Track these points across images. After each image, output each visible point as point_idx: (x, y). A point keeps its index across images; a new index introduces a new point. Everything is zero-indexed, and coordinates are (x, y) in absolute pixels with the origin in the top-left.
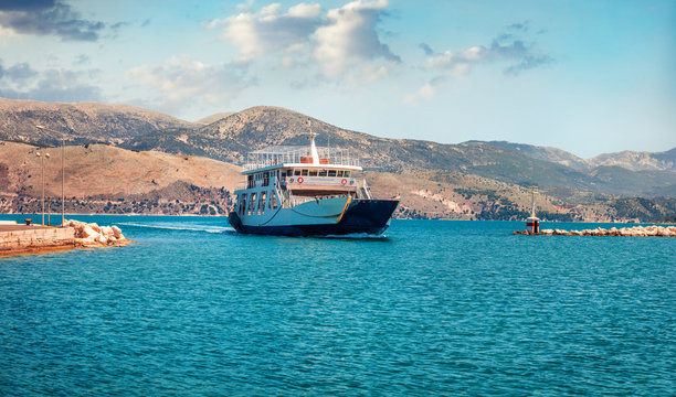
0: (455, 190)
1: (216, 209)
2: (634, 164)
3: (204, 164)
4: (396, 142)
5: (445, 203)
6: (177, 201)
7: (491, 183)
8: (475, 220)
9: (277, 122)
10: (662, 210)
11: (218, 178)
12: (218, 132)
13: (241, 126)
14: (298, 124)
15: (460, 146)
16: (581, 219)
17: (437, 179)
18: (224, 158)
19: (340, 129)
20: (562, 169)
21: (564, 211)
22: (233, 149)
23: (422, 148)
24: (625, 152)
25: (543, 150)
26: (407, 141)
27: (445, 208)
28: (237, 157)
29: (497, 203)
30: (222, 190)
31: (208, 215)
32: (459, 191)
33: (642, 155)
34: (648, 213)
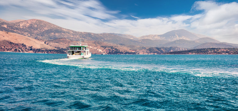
0: (101, 46)
1: (20, 50)
2: (153, 38)
3: (15, 35)
4: (81, 33)
5: (98, 50)
6: (4, 47)
7: (111, 44)
8: (107, 54)
9: (42, 24)
10: (164, 51)
11: (21, 40)
12: (19, 26)
13: (28, 24)
14: (49, 26)
15: (101, 34)
16: (138, 54)
17: (95, 43)
18: (22, 34)
19: (63, 28)
20: (131, 40)
21: (133, 52)
22: (25, 32)
23: (89, 34)
24: (150, 35)
25: (125, 35)
26: (85, 32)
27: (98, 51)
28: (27, 34)
29: (114, 50)
30: (23, 44)
31: (18, 52)
32: (102, 46)
33: (155, 36)
34: (159, 51)
